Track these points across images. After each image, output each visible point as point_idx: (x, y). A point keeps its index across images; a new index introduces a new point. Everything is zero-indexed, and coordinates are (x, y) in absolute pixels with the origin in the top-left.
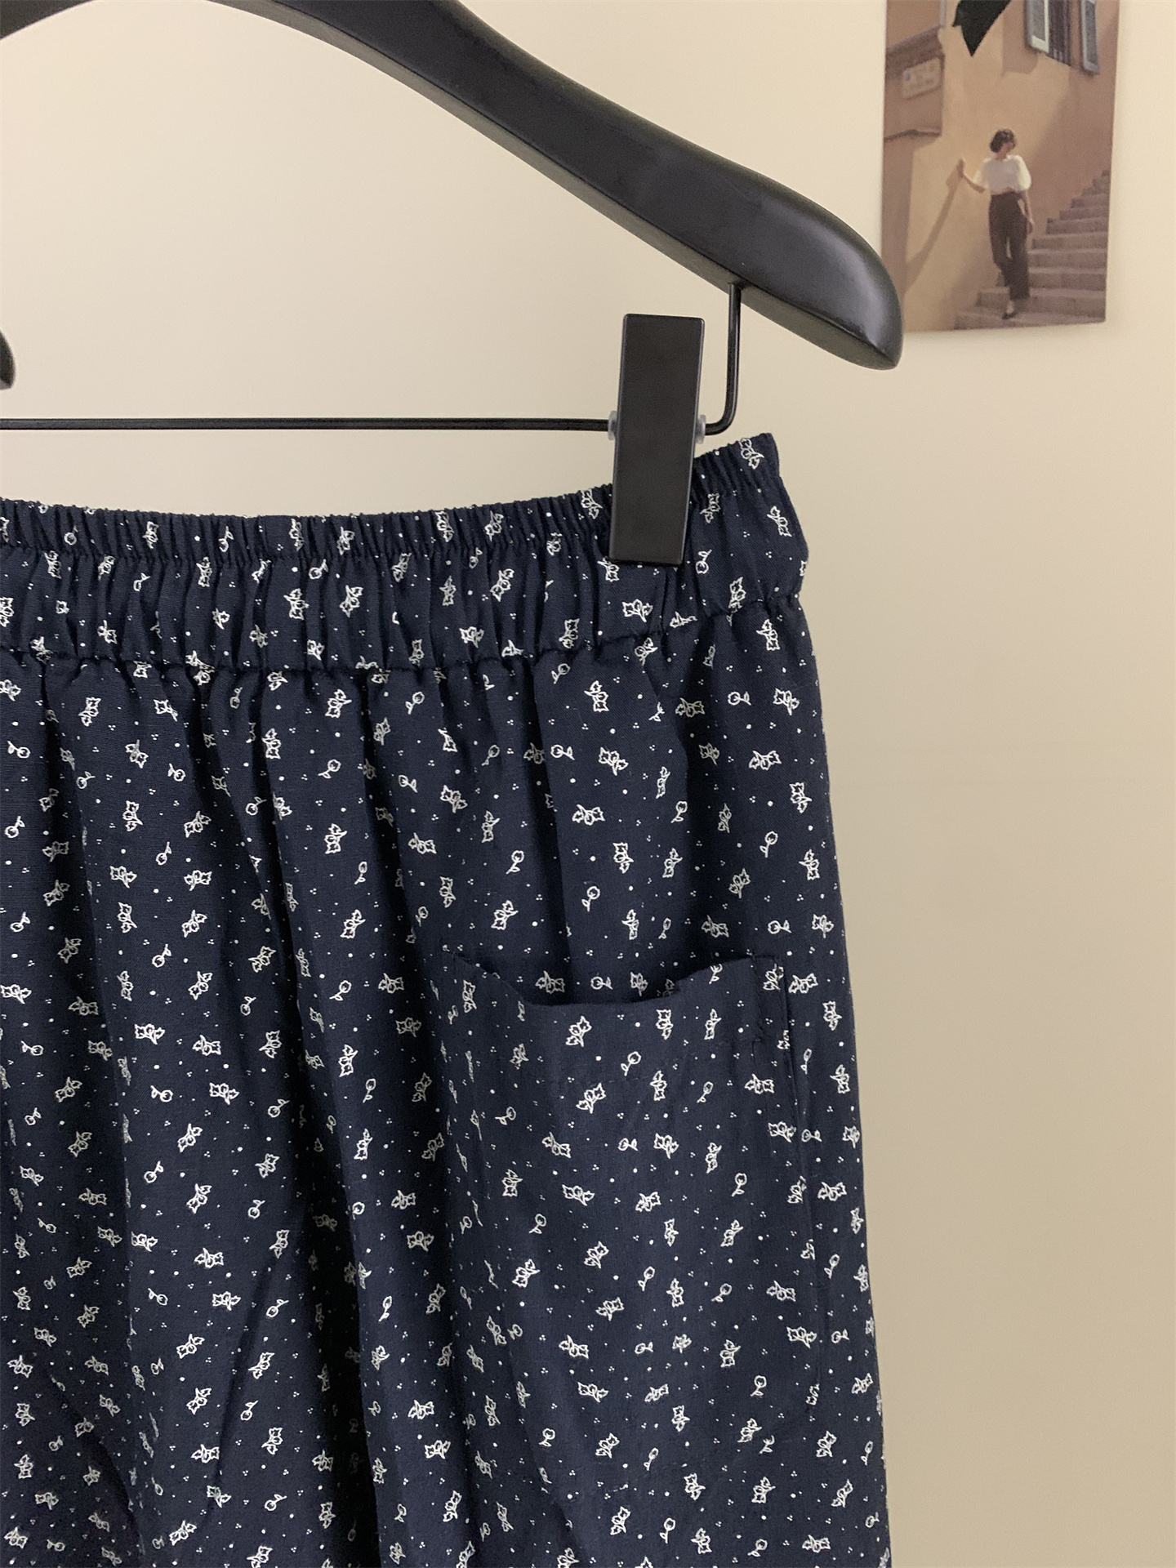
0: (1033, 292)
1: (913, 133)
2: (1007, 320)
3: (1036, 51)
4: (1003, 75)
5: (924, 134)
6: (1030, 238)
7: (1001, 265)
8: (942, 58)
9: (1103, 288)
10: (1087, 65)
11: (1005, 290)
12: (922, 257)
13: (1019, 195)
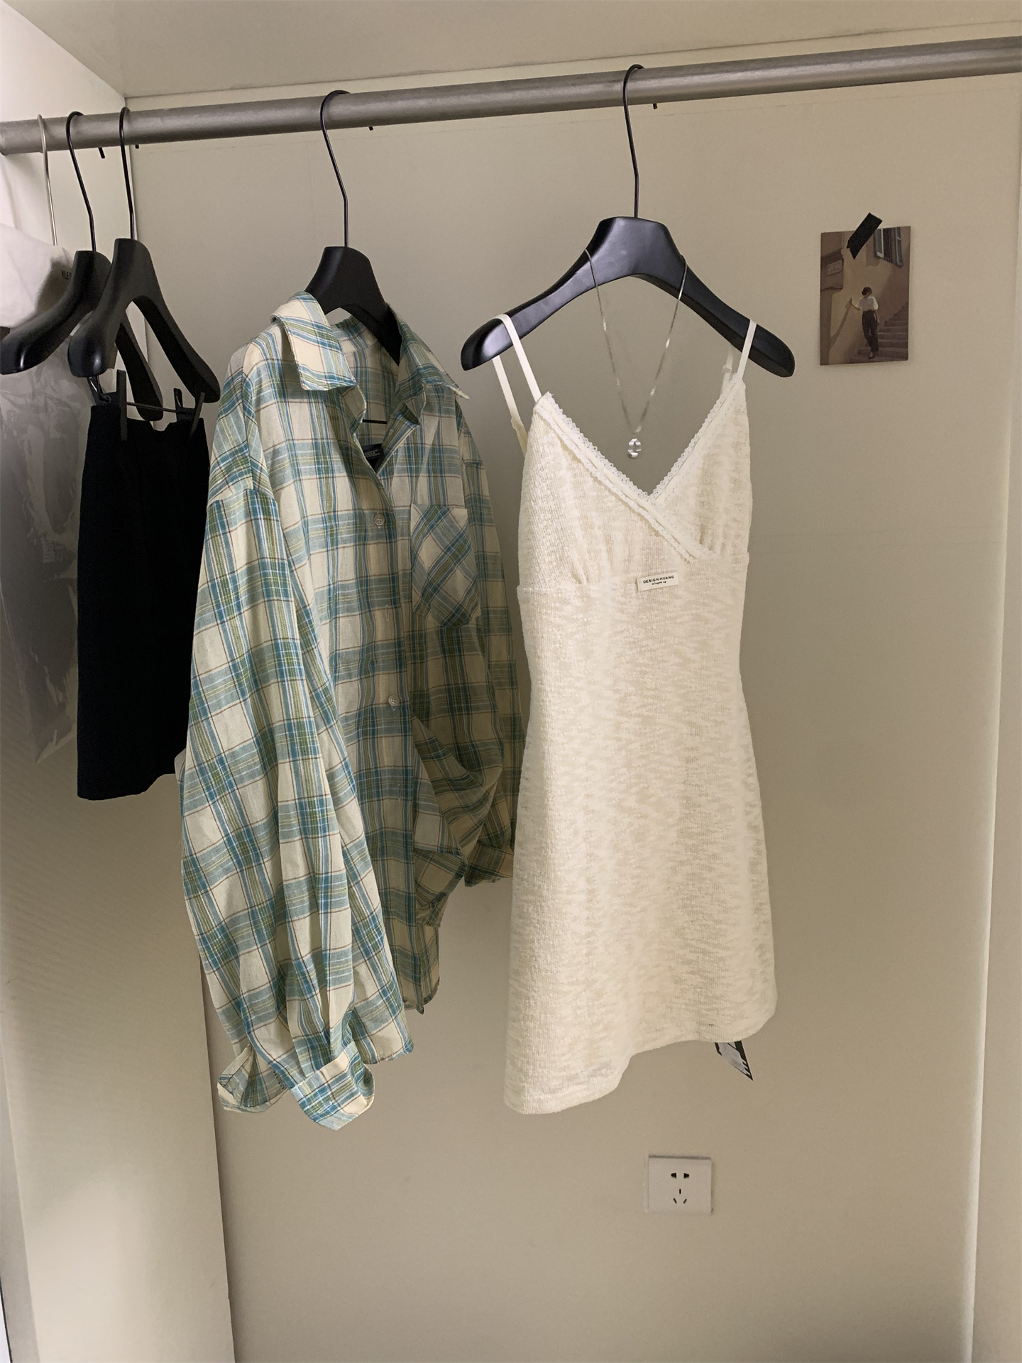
0: (880, 349)
1: (832, 288)
2: (870, 360)
3: (879, 258)
4: (867, 265)
5: (837, 289)
6: (878, 327)
7: (867, 338)
8: (843, 260)
9: (907, 347)
10: (899, 263)
11: (870, 348)
12: (837, 335)
13: (874, 311)
